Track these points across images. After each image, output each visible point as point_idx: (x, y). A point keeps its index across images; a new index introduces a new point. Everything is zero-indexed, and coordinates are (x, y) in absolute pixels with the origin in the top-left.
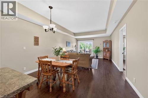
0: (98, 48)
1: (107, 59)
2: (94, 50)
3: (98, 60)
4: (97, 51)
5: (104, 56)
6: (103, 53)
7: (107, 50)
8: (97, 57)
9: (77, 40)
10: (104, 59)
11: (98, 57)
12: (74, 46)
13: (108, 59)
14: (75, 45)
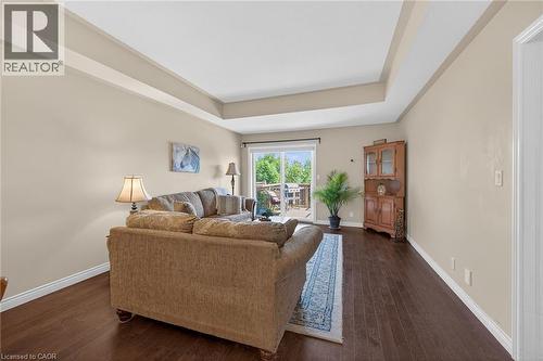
0: (342, 178)
1: (387, 236)
2: (323, 188)
3: (340, 237)
4: (336, 196)
5: (367, 219)
6: (366, 202)
7: (382, 190)
8: (335, 219)
9: (244, 141)
10: (369, 231)
11: (341, 224)
12: (225, 169)
13: (392, 233)
14: (232, 166)
